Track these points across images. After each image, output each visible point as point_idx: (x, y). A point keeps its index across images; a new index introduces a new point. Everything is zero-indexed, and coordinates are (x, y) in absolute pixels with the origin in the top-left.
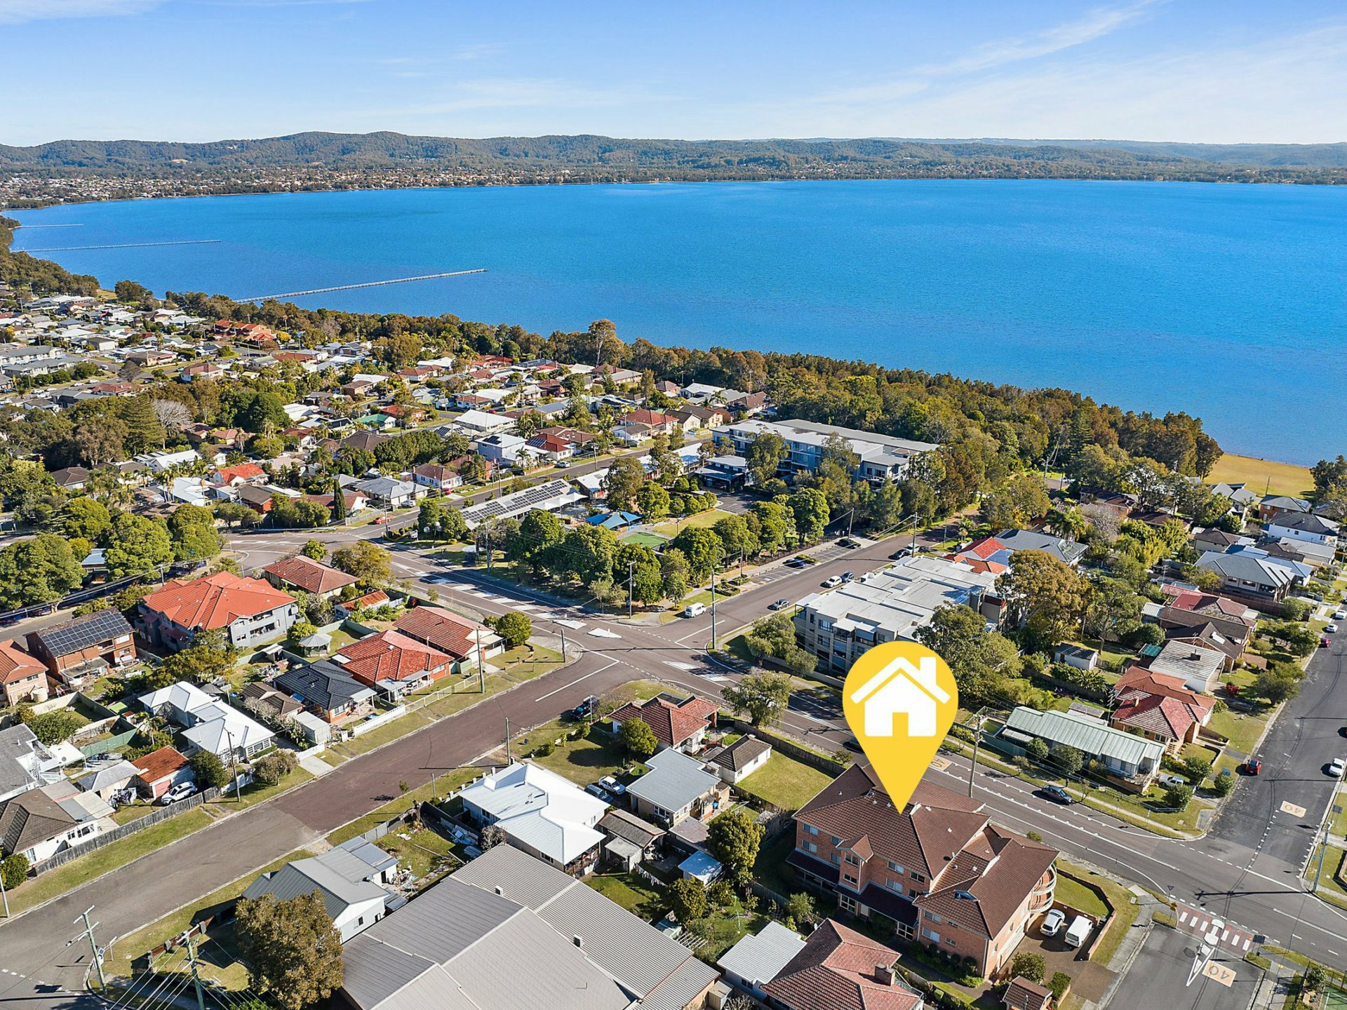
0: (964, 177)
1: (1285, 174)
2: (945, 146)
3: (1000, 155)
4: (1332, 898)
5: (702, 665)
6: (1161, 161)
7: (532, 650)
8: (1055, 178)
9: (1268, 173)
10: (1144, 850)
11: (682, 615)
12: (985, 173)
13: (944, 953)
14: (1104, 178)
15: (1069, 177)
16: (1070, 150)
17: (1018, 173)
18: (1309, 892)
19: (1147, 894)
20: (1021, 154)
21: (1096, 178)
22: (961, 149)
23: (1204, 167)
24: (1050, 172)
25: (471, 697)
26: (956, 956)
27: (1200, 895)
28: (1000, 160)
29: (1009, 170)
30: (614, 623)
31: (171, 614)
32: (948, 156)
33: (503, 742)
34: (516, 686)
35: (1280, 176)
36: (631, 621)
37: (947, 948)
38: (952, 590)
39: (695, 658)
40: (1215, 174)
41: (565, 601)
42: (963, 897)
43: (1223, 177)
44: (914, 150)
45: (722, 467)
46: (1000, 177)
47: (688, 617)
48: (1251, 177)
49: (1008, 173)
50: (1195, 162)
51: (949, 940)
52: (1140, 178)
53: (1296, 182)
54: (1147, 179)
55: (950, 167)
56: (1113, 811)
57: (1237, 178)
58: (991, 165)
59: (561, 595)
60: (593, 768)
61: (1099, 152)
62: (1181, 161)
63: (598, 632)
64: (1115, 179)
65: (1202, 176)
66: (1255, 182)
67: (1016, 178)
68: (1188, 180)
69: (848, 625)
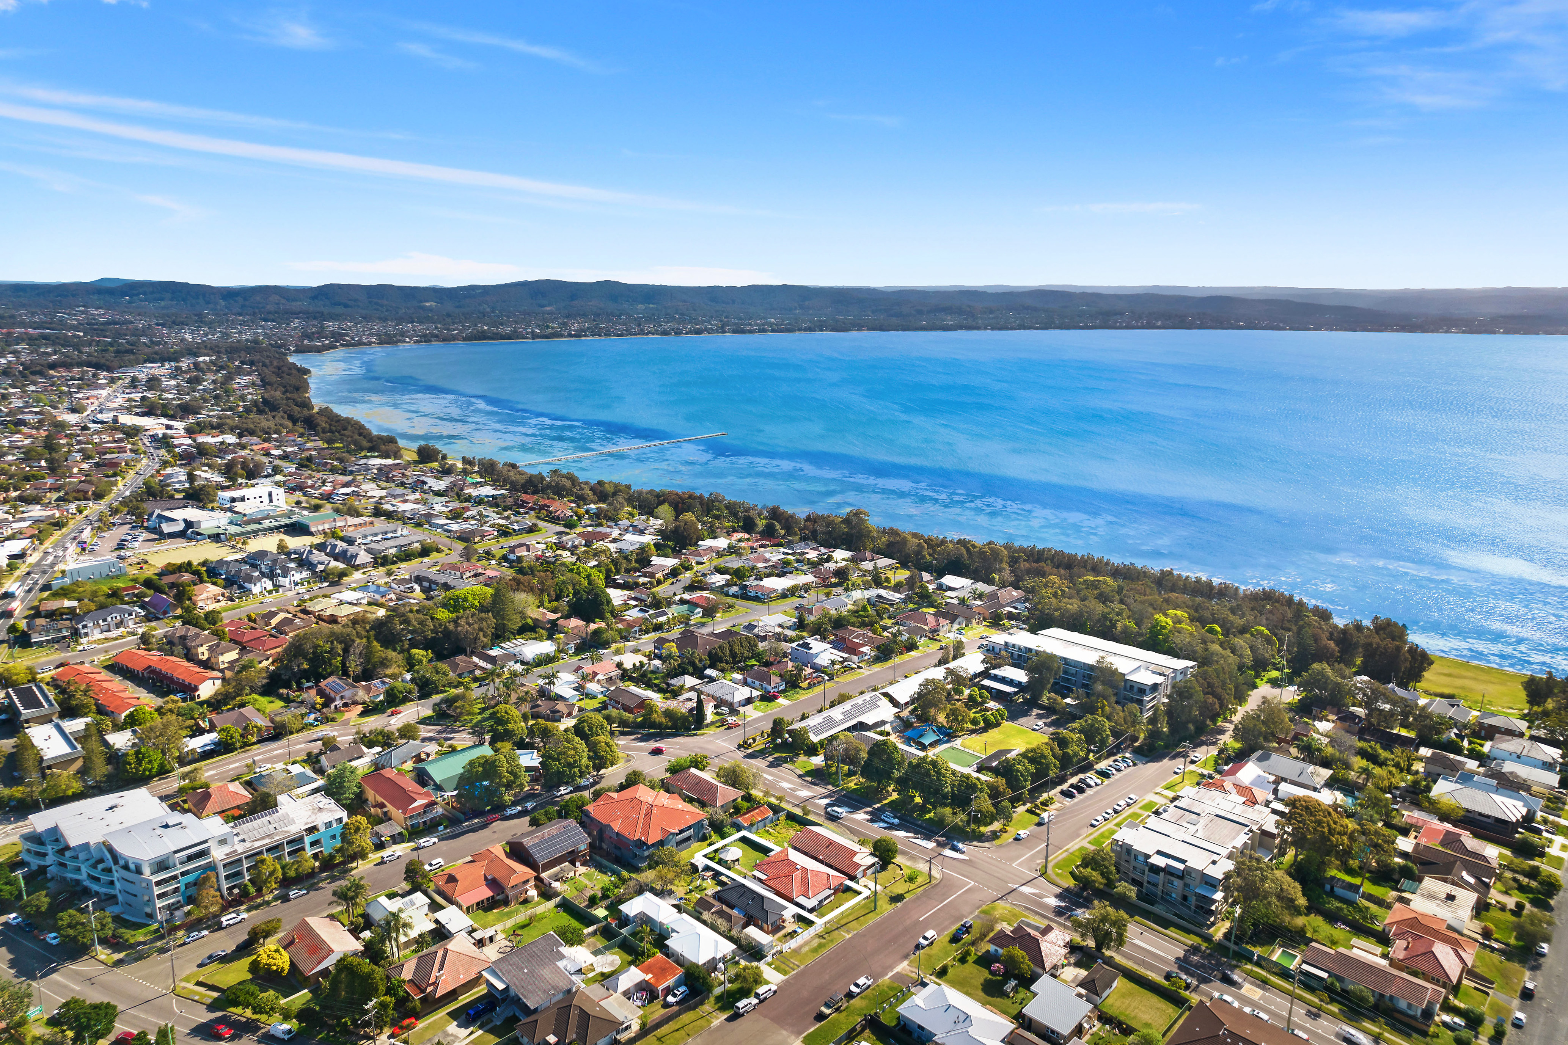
7: (901, 869)
31: (616, 827)
33: (906, 958)
45: (1003, 679)
63: (948, 852)
69: (1161, 862)
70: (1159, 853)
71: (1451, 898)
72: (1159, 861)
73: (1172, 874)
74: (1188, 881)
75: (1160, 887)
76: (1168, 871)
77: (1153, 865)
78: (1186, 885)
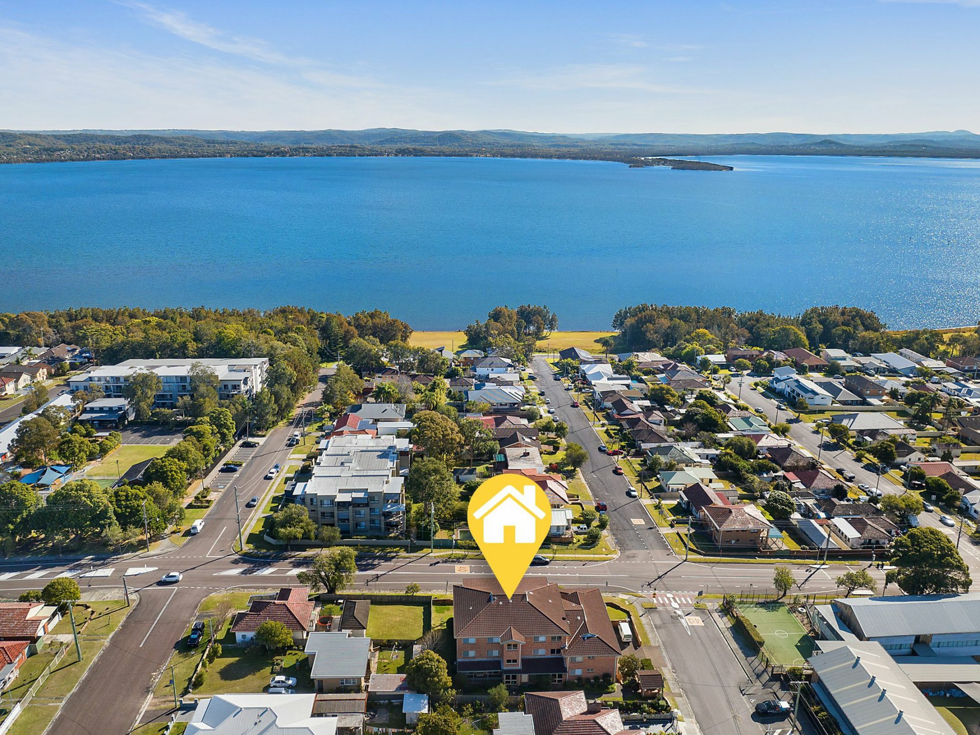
0: (82, 160)
1: (306, 151)
2: (57, 136)
3: (103, 142)
4: (695, 559)
5: (246, 566)
6: (224, 143)
7: (87, 607)
8: (153, 158)
9: (296, 150)
10: (605, 572)
11: (188, 533)
12: (97, 156)
13: (588, 680)
14: (189, 157)
15: (164, 157)
16: (158, 137)
17: (124, 155)
18: (685, 561)
19: (629, 596)
20: (120, 141)
21: (183, 157)
22: (72, 138)
23: (253, 146)
24: (149, 153)
25: (73, 668)
26: (596, 678)
27: (649, 584)
28: (107, 146)
29: (117, 153)
30: (136, 560)
32: (61, 144)
33: (148, 692)
34: (106, 642)
35: (303, 152)
36: (151, 552)
37: (588, 676)
38: (380, 453)
39: (236, 562)
40: (263, 152)
41: (71, 556)
42: (588, 638)
43: (269, 153)
44: (31, 140)
45: (101, 410)
46: (111, 159)
47: (194, 534)
48: (286, 153)
49: (115, 156)
50: (246, 143)
51: (588, 670)
52: (215, 156)
53: (314, 155)
54: (219, 156)
55: (68, 153)
56: (572, 558)
57: (278, 154)
58: (101, 150)
59: (63, 553)
60: (250, 677)
61: (178, 138)
62: (236, 143)
63: (131, 571)
64: (197, 157)
65: (255, 153)
66: (290, 156)
67: (124, 159)
68: (247, 156)
69: (347, 498)
70: (341, 491)
71: (526, 454)
72: (346, 498)
73: (359, 505)
74: (373, 506)
75: (351, 519)
76: (355, 503)
77: (339, 503)
78: (372, 510)
